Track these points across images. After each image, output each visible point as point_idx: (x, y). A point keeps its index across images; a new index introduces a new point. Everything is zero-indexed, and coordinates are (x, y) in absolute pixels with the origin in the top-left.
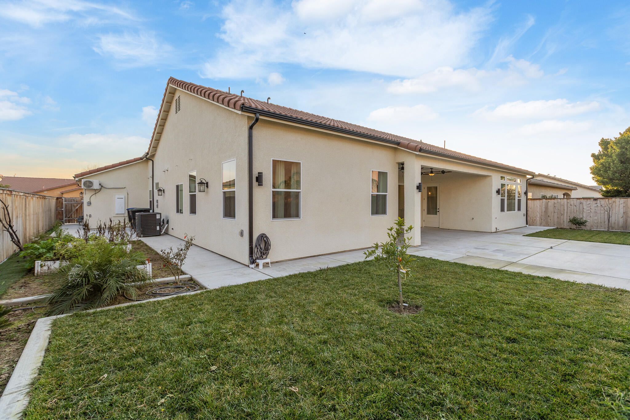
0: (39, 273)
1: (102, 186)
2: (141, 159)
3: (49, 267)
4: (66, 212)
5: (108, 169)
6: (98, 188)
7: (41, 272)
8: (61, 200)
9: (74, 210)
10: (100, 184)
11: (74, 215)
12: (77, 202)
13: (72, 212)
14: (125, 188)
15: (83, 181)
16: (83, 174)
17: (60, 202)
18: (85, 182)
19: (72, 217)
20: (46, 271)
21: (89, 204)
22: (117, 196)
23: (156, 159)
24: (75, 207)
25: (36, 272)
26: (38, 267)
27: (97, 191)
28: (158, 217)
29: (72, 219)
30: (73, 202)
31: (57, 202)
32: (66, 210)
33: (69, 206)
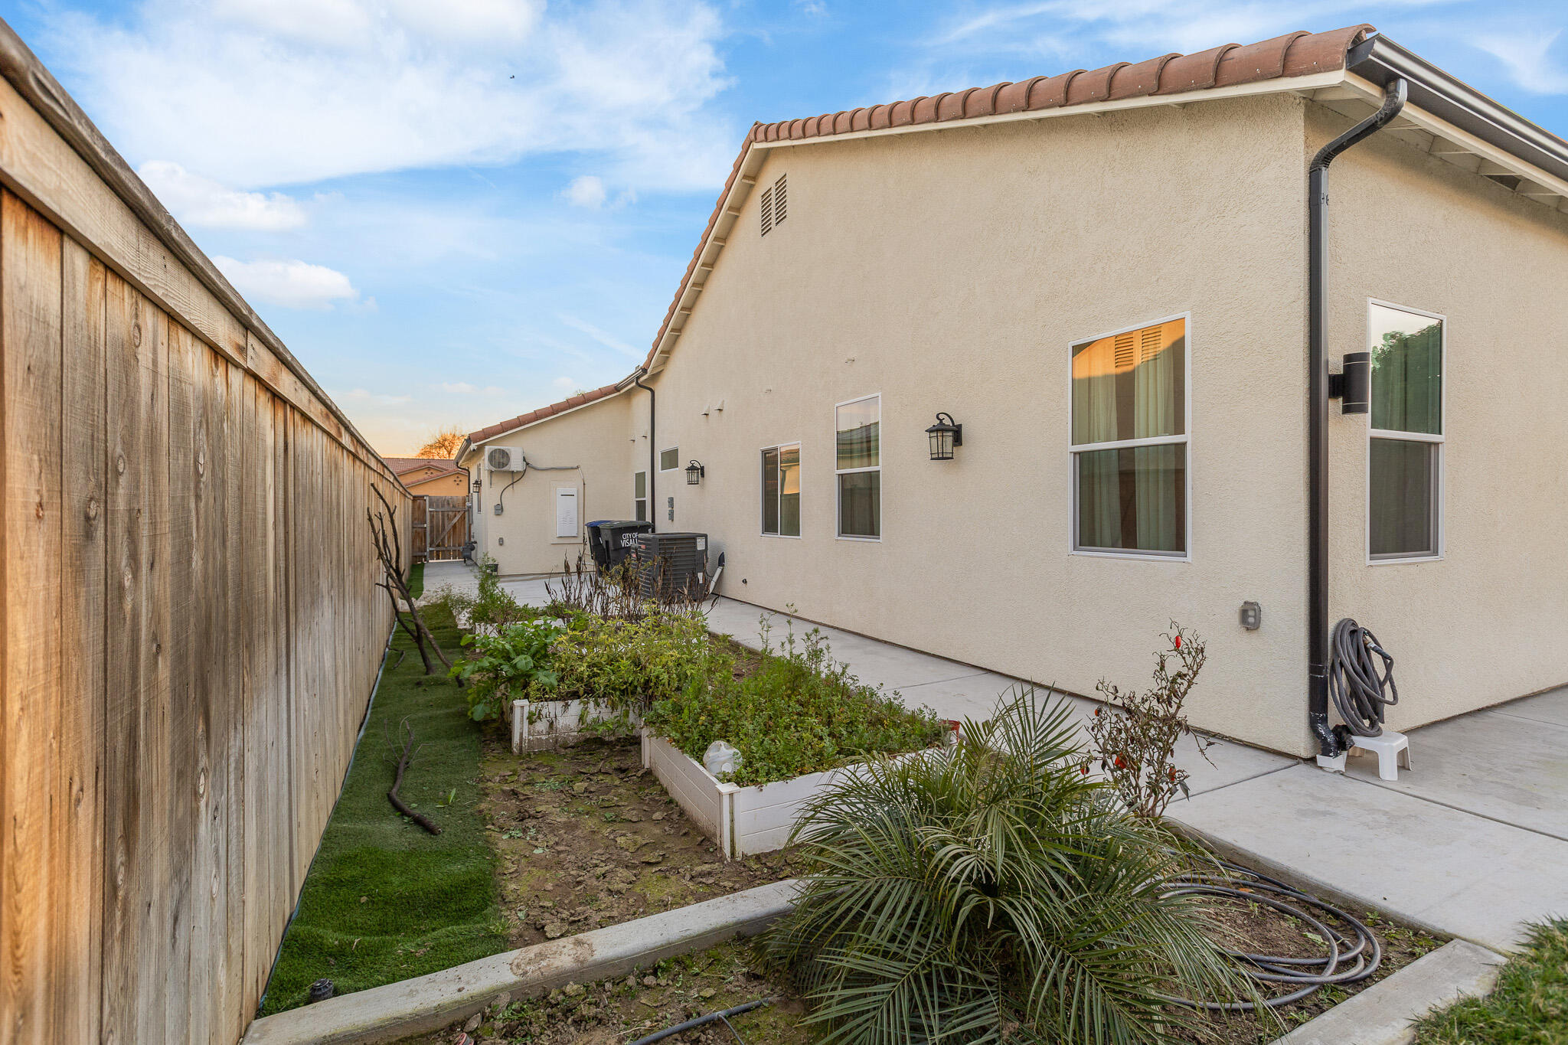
0: (525, 745)
1: (527, 464)
2: (617, 389)
3: (551, 724)
4: (432, 532)
5: (541, 418)
6: (520, 469)
7: (529, 740)
8: (422, 502)
9: (448, 527)
10: (524, 460)
11: (449, 538)
12: (454, 506)
13: (445, 533)
14: (578, 467)
15: (488, 449)
16: (487, 434)
17: (419, 508)
18: (492, 453)
19: (444, 545)
20: (544, 737)
21: (499, 510)
22: (561, 490)
23: (662, 388)
24: (450, 519)
25: (516, 739)
26: (522, 720)
27: (516, 477)
28: (700, 545)
29: (443, 549)
30: (446, 508)
31: (413, 508)
32: (432, 527)
33: (438, 518)
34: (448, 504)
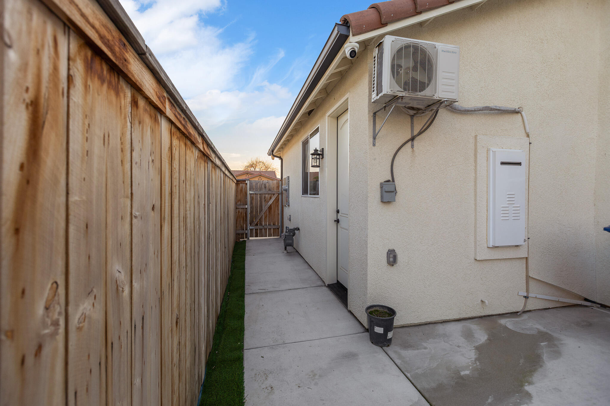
4: (252, 212)
8: (244, 185)
9: (265, 208)
11: (265, 218)
12: (270, 190)
13: (263, 213)
17: (241, 190)
18: (400, 51)
19: (261, 224)
24: (267, 201)
29: (261, 227)
30: (263, 191)
31: (237, 191)
32: (252, 208)
33: (256, 199)
34: (265, 187)
